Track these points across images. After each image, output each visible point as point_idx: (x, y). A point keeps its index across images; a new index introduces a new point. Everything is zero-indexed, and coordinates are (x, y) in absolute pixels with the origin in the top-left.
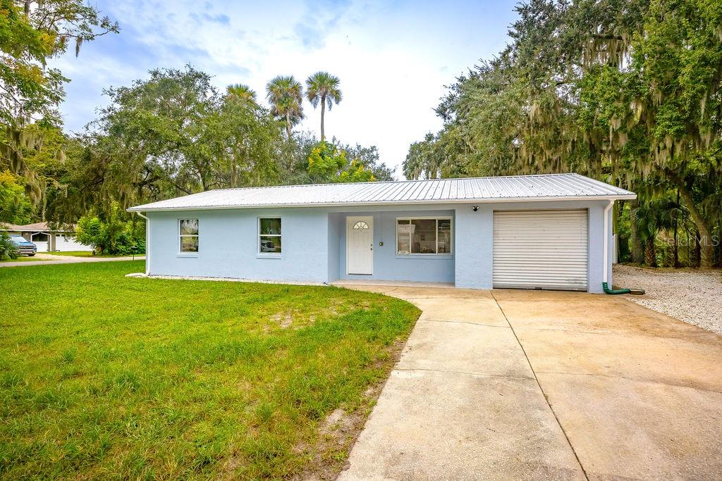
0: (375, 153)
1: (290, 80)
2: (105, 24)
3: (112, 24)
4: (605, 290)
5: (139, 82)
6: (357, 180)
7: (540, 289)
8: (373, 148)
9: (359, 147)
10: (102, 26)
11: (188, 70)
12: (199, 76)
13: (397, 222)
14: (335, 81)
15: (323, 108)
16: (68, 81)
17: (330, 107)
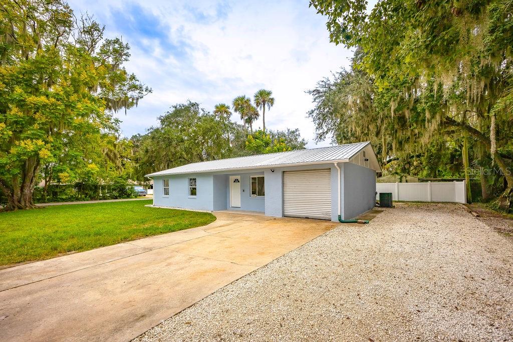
0: (297, 133)
1: (243, 98)
2: (146, 90)
3: (149, 89)
4: (339, 220)
5: (168, 112)
6: (275, 152)
7: (308, 218)
8: (297, 130)
9: (289, 130)
10: (146, 91)
11: (189, 102)
12: (193, 105)
13: (251, 179)
14: (269, 93)
15: (264, 110)
16: (122, 122)
17: (269, 108)
